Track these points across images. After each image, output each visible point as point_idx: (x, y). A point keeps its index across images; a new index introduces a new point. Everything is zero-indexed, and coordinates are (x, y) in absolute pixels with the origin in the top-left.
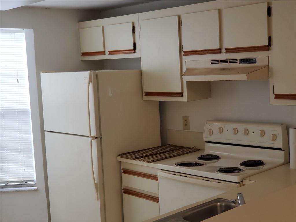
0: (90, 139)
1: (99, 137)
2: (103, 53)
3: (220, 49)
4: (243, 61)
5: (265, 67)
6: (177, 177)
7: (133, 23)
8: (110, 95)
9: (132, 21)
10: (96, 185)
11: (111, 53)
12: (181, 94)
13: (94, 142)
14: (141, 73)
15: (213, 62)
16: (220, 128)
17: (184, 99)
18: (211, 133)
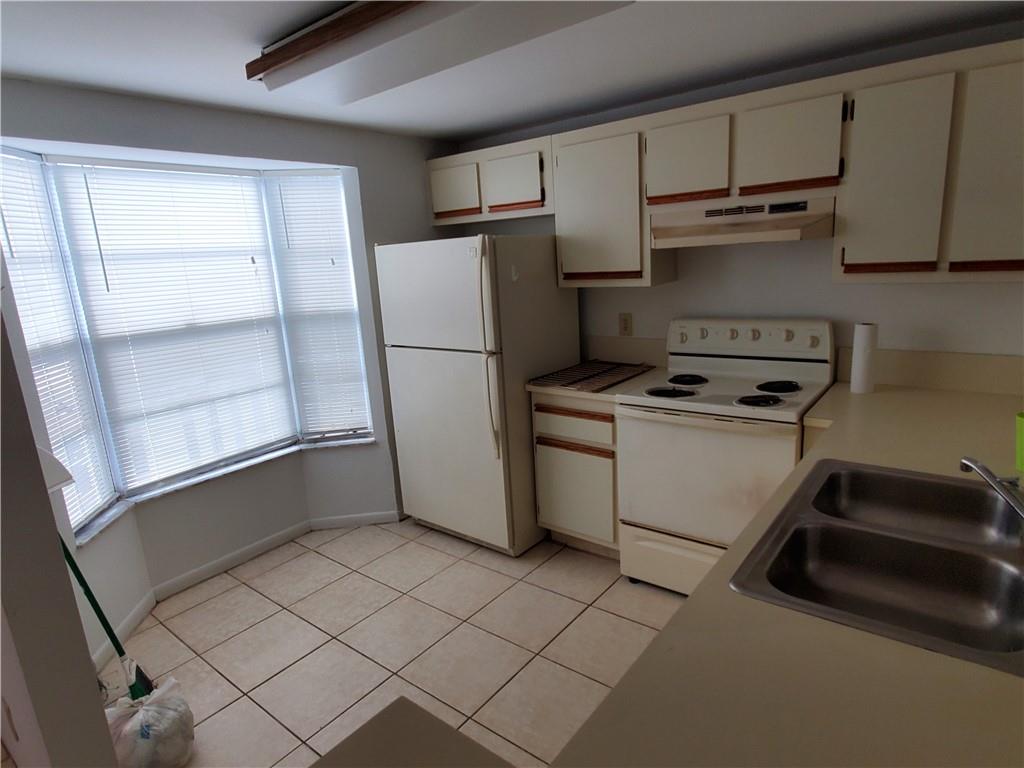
0: (484, 357)
1: (498, 353)
2: (479, 210)
3: (728, 189)
4: (774, 209)
5: (827, 215)
6: (660, 416)
7: (540, 154)
8: (515, 278)
9: (540, 149)
10: (496, 434)
11: (493, 209)
12: (638, 274)
13: (492, 362)
14: (555, 239)
15: (710, 213)
16: (702, 330)
17: (646, 281)
18: (683, 338)
